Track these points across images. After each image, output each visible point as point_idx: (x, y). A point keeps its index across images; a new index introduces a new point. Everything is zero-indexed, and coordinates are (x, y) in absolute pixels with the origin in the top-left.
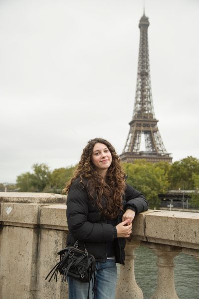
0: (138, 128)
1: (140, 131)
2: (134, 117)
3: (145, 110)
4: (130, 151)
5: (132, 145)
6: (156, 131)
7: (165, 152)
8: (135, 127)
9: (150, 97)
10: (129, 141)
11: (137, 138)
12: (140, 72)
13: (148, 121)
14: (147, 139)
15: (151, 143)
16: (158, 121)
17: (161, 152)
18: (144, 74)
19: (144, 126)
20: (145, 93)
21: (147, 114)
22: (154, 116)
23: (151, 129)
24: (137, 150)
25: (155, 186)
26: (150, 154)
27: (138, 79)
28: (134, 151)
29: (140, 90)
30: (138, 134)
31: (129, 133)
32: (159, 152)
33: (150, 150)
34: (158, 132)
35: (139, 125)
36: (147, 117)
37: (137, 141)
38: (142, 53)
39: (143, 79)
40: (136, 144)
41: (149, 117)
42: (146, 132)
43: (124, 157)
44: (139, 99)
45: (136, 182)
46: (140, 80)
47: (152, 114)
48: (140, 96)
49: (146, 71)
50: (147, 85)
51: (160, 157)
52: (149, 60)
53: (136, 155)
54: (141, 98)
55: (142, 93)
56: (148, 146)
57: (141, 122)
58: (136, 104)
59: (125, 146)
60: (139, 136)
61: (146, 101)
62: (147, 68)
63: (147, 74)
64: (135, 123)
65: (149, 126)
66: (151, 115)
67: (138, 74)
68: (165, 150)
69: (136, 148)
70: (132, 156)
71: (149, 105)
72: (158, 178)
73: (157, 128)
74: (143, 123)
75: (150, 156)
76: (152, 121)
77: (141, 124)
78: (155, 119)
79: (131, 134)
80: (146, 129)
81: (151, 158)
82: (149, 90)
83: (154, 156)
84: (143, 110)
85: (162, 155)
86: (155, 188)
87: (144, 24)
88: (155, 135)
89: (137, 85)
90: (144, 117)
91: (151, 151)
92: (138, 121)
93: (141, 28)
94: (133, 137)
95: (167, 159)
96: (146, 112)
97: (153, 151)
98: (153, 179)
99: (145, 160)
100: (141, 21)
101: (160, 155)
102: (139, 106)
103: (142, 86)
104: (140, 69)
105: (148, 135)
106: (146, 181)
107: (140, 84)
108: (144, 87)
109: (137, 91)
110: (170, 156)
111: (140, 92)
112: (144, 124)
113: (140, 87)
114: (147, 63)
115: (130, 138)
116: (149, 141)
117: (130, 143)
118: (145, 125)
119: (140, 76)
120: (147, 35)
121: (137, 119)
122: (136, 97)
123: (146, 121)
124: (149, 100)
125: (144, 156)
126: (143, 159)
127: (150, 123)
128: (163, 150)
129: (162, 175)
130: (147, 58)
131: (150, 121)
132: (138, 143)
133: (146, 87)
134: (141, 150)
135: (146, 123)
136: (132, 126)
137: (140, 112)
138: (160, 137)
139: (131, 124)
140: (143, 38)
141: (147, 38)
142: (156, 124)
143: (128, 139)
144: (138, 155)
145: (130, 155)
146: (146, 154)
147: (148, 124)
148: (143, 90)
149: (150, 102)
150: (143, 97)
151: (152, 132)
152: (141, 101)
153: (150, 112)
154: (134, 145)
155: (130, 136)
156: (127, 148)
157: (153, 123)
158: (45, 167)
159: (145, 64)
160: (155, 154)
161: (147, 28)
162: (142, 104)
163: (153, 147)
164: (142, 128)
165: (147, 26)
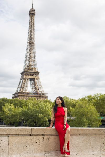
0: (27, 77)
1: (28, 79)
2: (25, 69)
4: (21, 91)
5: (22, 87)
7: (43, 93)
8: (25, 76)
9: (35, 57)
10: (20, 85)
11: (26, 83)
12: (29, 42)
13: (33, 72)
14: (32, 84)
15: (34, 86)
16: (39, 73)
17: (41, 93)
18: (31, 43)
19: (31, 76)
20: (32, 55)
21: (33, 68)
22: (37, 70)
23: (35, 77)
24: (25, 91)
26: (34, 94)
27: (27, 46)
28: (23, 91)
29: (29, 53)
30: (26, 81)
32: (39, 93)
34: (39, 80)
36: (33, 70)
37: (26, 85)
38: (31, 31)
41: (34, 70)
42: (31, 79)
43: (17, 95)
44: (28, 59)
46: (29, 47)
47: (36, 69)
49: (33, 41)
50: (33, 50)
51: (40, 96)
52: (35, 35)
53: (25, 94)
54: (29, 58)
55: (29, 55)
56: (33, 89)
57: (29, 73)
58: (26, 61)
59: (18, 88)
60: (27, 82)
61: (32, 60)
62: (34, 39)
63: (33, 43)
64: (25, 73)
67: (28, 43)
69: (25, 89)
70: (22, 95)
71: (34, 62)
73: (39, 77)
76: (36, 73)
77: (28, 74)
78: (38, 71)
79: (22, 80)
80: (32, 77)
81: (35, 96)
82: (34, 53)
84: (30, 65)
85: (42, 94)
88: (37, 82)
89: (27, 50)
90: (31, 70)
91: (34, 91)
92: (26, 72)
94: (23, 82)
95: (44, 97)
96: (32, 67)
99: (31, 97)
101: (40, 95)
102: (27, 62)
104: (29, 39)
105: (33, 81)
107: (29, 49)
108: (31, 51)
109: (26, 53)
110: (46, 95)
111: (28, 54)
112: (31, 74)
113: (28, 51)
115: (21, 83)
116: (33, 86)
117: (21, 86)
119: (29, 44)
120: (34, 19)
121: (26, 71)
122: (26, 57)
123: (32, 72)
124: (34, 59)
127: (34, 74)
128: (42, 91)
130: (34, 33)
131: (35, 73)
132: (26, 86)
135: (31, 73)
136: (23, 75)
137: (28, 67)
138: (40, 83)
139: (22, 74)
140: (31, 21)
142: (38, 75)
143: (19, 84)
144: (26, 94)
145: (21, 94)
146: (31, 93)
147: (33, 74)
149: (35, 61)
151: (35, 80)
153: (34, 67)
154: (23, 88)
155: (21, 82)
156: (19, 89)
157: (36, 74)
159: (32, 37)
160: (37, 94)
161: (34, 16)
162: (30, 62)
163: (35, 89)
164: (29, 77)
165: (34, 14)
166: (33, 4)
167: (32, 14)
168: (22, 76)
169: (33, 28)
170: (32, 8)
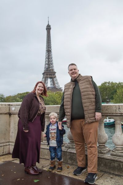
0: (47, 76)
1: (48, 77)
2: (45, 71)
3: (50, 68)
6: (55, 77)
7: (59, 87)
8: (45, 75)
9: (52, 61)
16: (56, 73)
18: (49, 51)
21: (51, 69)
23: (53, 76)
25: (56, 102)
26: (52, 88)
27: (46, 53)
31: (43, 78)
32: (57, 87)
33: (52, 86)
35: (47, 74)
36: (51, 71)
37: (46, 82)
38: (48, 41)
39: (48, 53)
40: (46, 84)
42: (51, 78)
44: (47, 63)
45: (47, 101)
48: (47, 61)
51: (57, 90)
55: (48, 60)
56: (52, 84)
58: (45, 65)
60: (47, 80)
62: (50, 48)
63: (50, 51)
64: (45, 74)
65: (52, 75)
66: (53, 70)
67: (46, 51)
68: (59, 86)
72: (57, 99)
74: (49, 73)
75: (52, 89)
76: (53, 73)
79: (43, 79)
80: (51, 76)
81: (53, 90)
82: (51, 58)
83: (54, 89)
84: (49, 67)
86: (56, 104)
87: (48, 28)
88: (55, 79)
89: (46, 56)
90: (49, 71)
92: (47, 72)
93: (47, 29)
94: (45, 80)
95: (60, 90)
97: (54, 87)
98: (55, 99)
99: (50, 91)
100: (47, 27)
101: (57, 88)
102: (47, 65)
103: (48, 56)
104: (47, 48)
105: (51, 79)
106: (51, 100)
109: (46, 59)
110: (62, 89)
111: (47, 59)
114: (50, 46)
115: (43, 81)
116: (52, 82)
118: (50, 75)
120: (50, 33)
122: (46, 62)
123: (50, 73)
125: (50, 89)
126: (49, 91)
127: (52, 74)
129: (58, 98)
130: (50, 43)
133: (50, 57)
134: (48, 86)
137: (47, 68)
138: (57, 80)
139: (43, 74)
140: (48, 34)
141: (50, 35)
142: (55, 74)
146: (51, 88)
148: (48, 58)
149: (52, 64)
150: (49, 61)
151: (53, 78)
152: (48, 63)
157: (54, 74)
158: (2, 95)
160: (55, 88)
162: (49, 65)
163: (54, 85)
164: (49, 76)
165: (50, 29)
166: (48, 21)
167: (49, 28)
168: (43, 76)
169: (50, 39)
170: (48, 24)
